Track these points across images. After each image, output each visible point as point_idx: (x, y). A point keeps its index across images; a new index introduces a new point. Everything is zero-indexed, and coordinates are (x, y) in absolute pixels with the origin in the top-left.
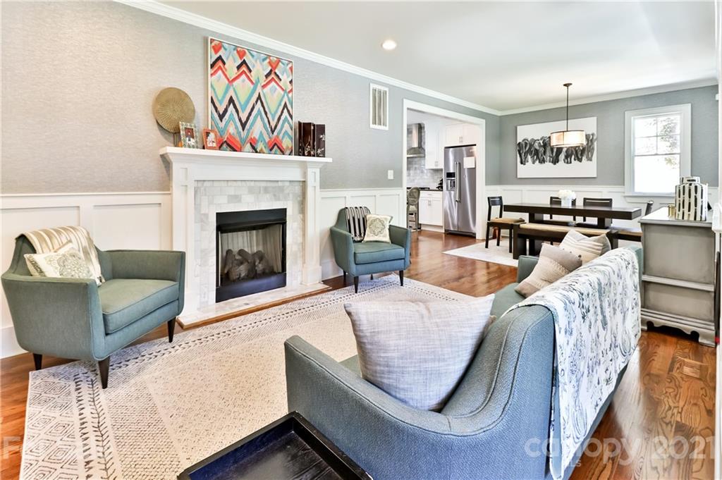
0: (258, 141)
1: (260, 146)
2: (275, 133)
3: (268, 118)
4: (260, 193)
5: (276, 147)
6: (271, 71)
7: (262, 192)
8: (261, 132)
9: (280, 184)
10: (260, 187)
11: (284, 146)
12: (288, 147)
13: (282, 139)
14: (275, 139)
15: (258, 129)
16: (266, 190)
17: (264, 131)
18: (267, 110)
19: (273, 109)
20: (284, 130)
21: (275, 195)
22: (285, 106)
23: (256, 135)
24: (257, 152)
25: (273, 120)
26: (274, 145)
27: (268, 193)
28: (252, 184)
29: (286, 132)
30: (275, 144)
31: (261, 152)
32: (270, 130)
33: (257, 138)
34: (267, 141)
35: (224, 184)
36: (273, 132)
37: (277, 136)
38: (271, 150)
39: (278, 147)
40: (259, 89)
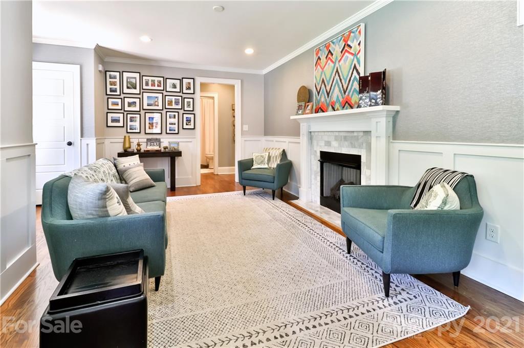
0: (335, 103)
1: (337, 106)
2: (347, 93)
3: (342, 83)
4: (341, 140)
5: (347, 104)
6: (345, 44)
7: (343, 140)
8: (338, 95)
9: (355, 134)
10: (341, 136)
11: (353, 102)
12: (356, 102)
13: (352, 96)
14: (347, 98)
15: (336, 94)
16: (345, 138)
17: (340, 94)
18: (341, 78)
19: (345, 74)
20: (353, 88)
21: (351, 143)
22: (355, 67)
23: (334, 99)
24: (335, 111)
25: (345, 83)
26: (346, 104)
27: (347, 141)
28: (337, 134)
29: (355, 89)
30: (347, 102)
31: (338, 110)
32: (343, 92)
33: (335, 101)
34: (341, 101)
35: (323, 134)
36: (345, 92)
37: (348, 95)
38: (343, 107)
39: (349, 104)
40: (337, 65)
